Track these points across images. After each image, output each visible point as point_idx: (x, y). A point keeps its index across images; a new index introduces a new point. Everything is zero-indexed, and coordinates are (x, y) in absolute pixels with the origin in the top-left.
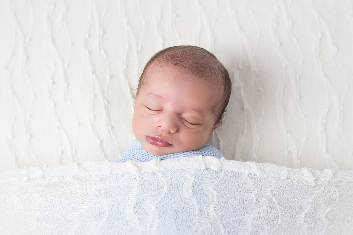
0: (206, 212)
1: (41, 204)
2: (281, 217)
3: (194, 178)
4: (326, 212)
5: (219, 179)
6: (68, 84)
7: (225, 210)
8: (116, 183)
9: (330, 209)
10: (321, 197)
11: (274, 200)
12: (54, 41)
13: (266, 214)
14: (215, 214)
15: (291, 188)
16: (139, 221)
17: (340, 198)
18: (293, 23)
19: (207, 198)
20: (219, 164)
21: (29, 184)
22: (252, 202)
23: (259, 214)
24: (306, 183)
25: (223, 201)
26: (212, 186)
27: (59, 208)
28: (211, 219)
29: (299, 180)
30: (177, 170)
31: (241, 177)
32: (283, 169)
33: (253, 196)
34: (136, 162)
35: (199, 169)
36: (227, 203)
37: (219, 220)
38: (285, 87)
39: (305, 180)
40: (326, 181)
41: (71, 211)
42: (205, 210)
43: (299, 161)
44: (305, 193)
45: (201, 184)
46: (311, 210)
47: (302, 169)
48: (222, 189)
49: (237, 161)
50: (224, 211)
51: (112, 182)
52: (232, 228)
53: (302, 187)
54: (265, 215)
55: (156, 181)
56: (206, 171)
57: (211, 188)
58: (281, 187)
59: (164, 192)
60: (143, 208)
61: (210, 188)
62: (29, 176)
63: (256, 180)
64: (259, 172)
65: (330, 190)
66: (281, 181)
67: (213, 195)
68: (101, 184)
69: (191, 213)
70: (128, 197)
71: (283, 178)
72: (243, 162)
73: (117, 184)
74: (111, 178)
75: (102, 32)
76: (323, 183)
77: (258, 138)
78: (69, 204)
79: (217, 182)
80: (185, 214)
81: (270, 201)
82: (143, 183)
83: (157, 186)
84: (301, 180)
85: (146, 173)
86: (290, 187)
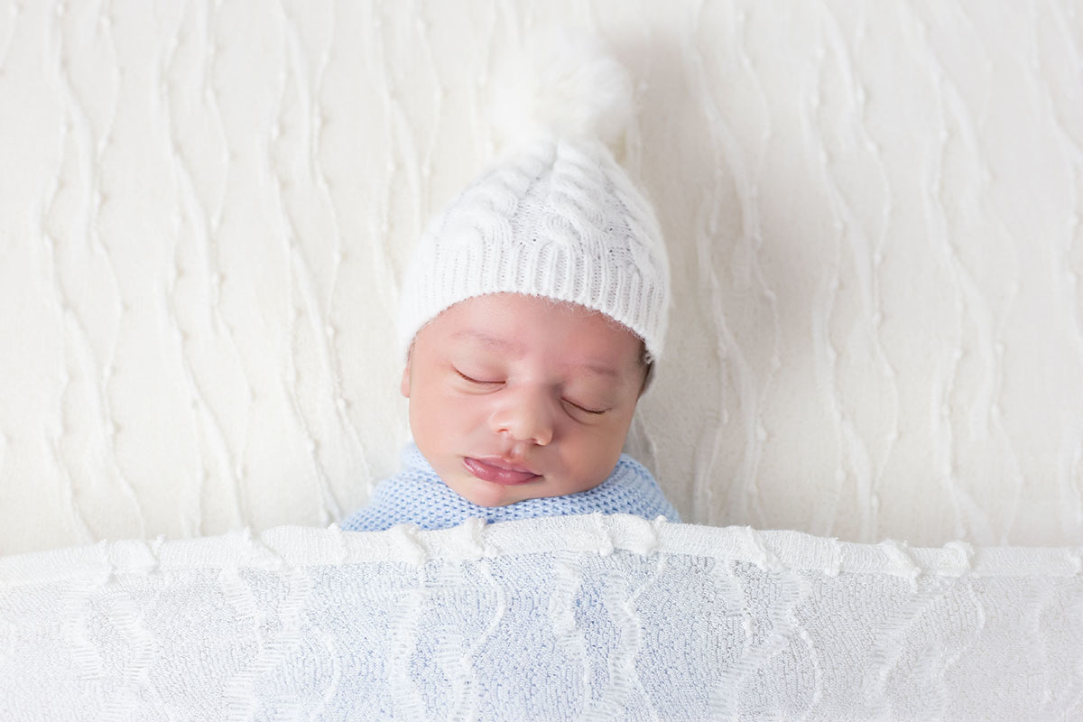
0: (612, 675)
1: (149, 647)
2: (822, 681)
3: (581, 580)
4: (947, 666)
5: (652, 580)
6: (223, 278)
7: (665, 667)
8: (359, 593)
9: (958, 657)
10: (933, 622)
11: (804, 635)
12: (178, 148)
13: (781, 674)
14: (636, 679)
15: (852, 600)
16: (424, 703)
17: (986, 626)
18: (869, 95)
19: (617, 636)
20: (651, 537)
21: (115, 590)
22: (741, 642)
23: (760, 675)
24: (894, 585)
25: (661, 641)
26: (631, 600)
27: (201, 660)
28: (625, 695)
29: (873, 577)
30: (533, 556)
31: (713, 572)
32: (829, 548)
33: (746, 625)
34: (418, 530)
35: (595, 552)
36: (673, 648)
37: (647, 698)
38: (841, 286)
39: (892, 576)
40: (948, 578)
41: (235, 670)
42: (611, 668)
43: (875, 501)
44: (891, 614)
45: (598, 596)
46: (905, 661)
47: (882, 544)
48: (659, 608)
49: (701, 526)
50: (663, 671)
51: (349, 587)
52: (686, 716)
53: (883, 596)
54: (777, 677)
55: (473, 589)
56: (615, 557)
57: (627, 607)
58: (822, 596)
59: (497, 620)
60: (436, 667)
61: (623, 608)
62: (115, 568)
63: (753, 579)
64: (763, 557)
65: (959, 602)
66: (824, 581)
67: (632, 626)
68: (319, 594)
69: (569, 680)
70: (395, 634)
71: (830, 572)
72: (718, 529)
73: (363, 595)
74: (347, 576)
75: (317, 123)
76: (942, 583)
77: (762, 434)
78: (229, 650)
79: (644, 589)
80: (552, 682)
81: (793, 638)
82: (437, 594)
83: (475, 604)
84: (879, 577)
85: (445, 565)
86: (849, 596)
